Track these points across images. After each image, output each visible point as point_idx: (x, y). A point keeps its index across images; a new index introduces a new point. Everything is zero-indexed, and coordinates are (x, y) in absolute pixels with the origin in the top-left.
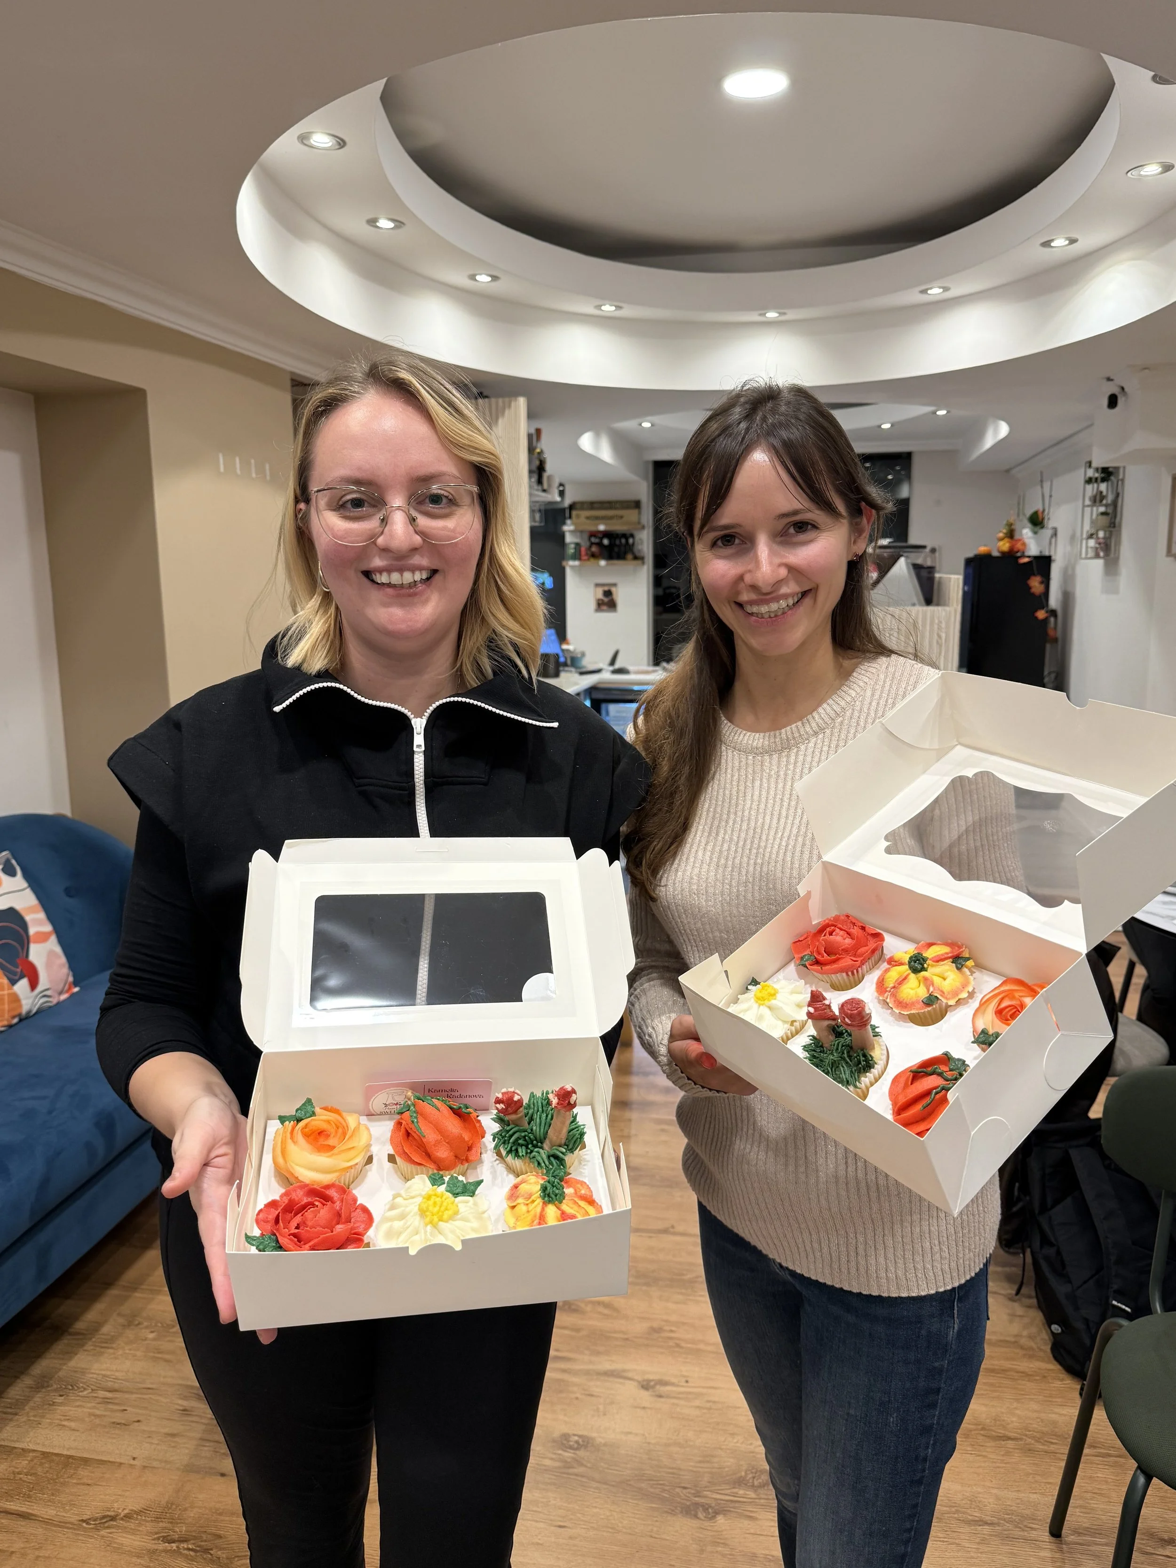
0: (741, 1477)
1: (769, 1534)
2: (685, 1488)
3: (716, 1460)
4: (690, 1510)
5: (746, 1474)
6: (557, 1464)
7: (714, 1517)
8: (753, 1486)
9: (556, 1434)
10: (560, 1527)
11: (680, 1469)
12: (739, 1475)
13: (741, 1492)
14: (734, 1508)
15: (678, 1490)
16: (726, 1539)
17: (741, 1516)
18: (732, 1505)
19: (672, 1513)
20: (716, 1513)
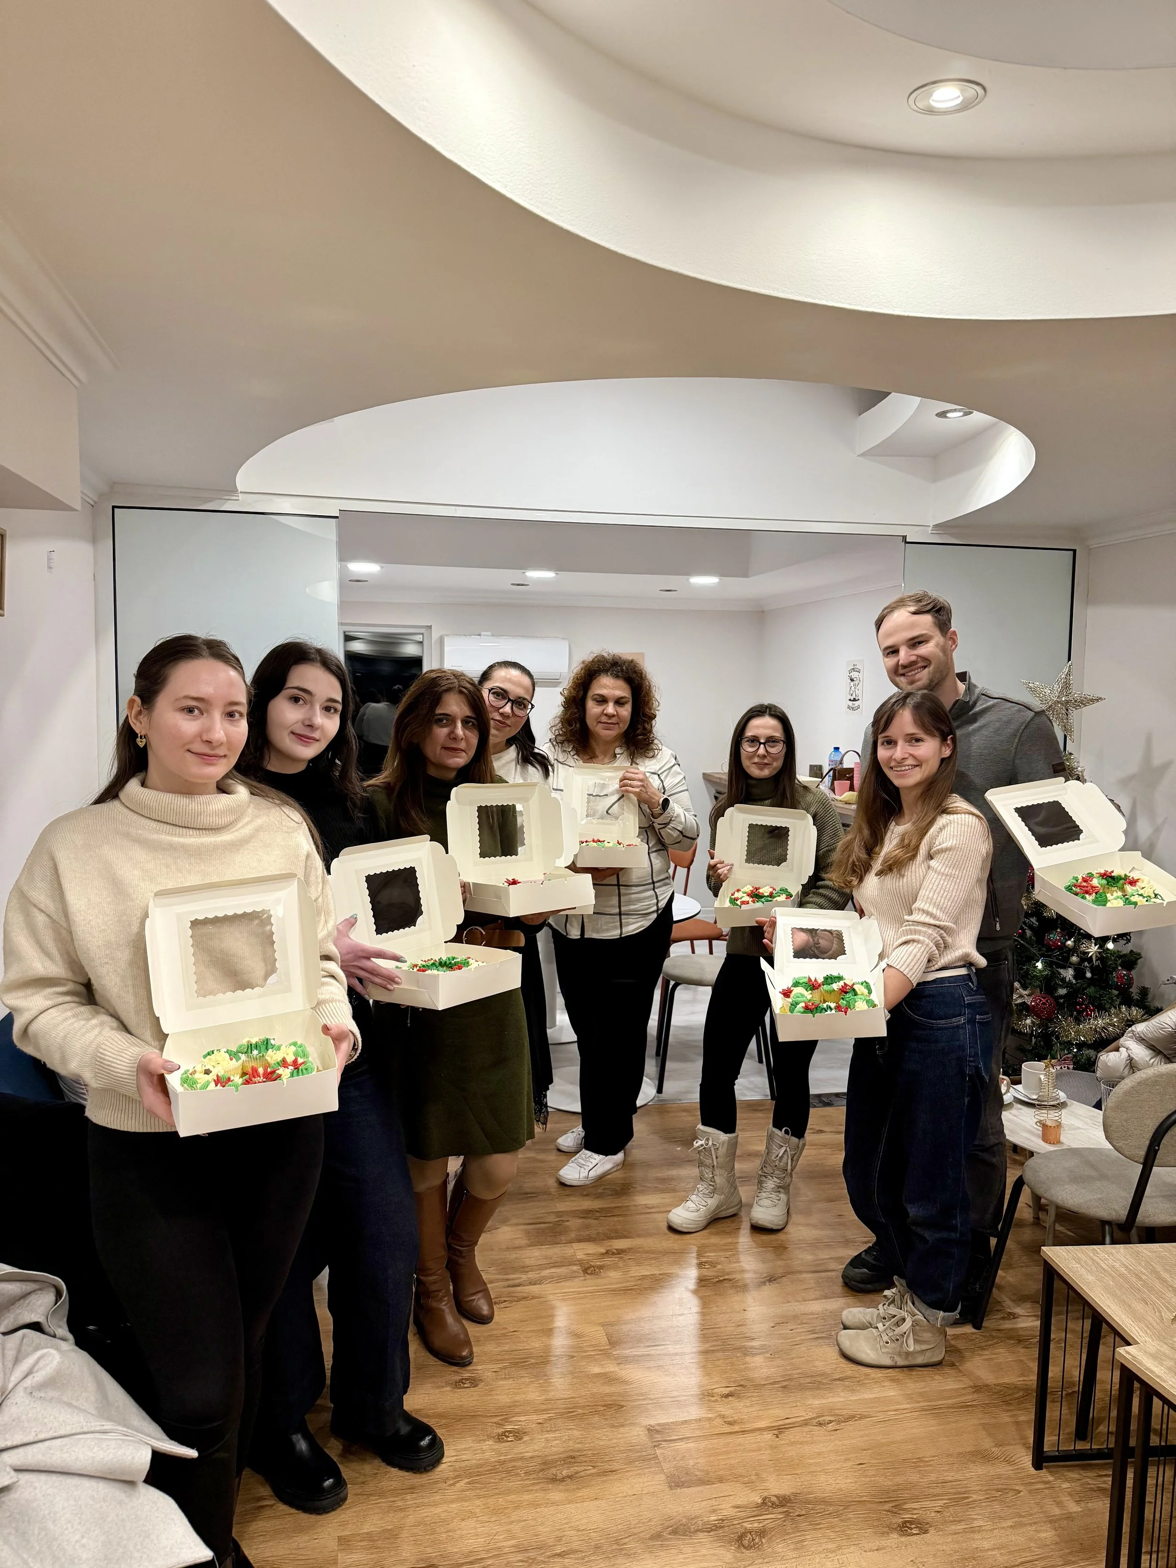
0: (764, 1538)
1: (718, 1499)
2: (799, 1516)
3: (792, 1546)
4: (783, 1501)
5: (761, 1541)
6: (906, 1506)
7: (764, 1499)
8: (750, 1532)
9: (932, 1531)
10: (862, 1464)
11: (815, 1529)
12: (766, 1538)
13: (756, 1525)
14: (754, 1511)
15: (803, 1512)
16: (746, 1487)
17: (746, 1507)
18: (755, 1513)
19: (796, 1495)
20: (764, 1503)
